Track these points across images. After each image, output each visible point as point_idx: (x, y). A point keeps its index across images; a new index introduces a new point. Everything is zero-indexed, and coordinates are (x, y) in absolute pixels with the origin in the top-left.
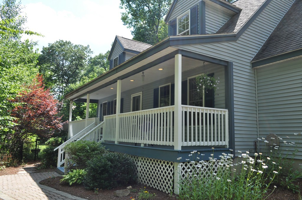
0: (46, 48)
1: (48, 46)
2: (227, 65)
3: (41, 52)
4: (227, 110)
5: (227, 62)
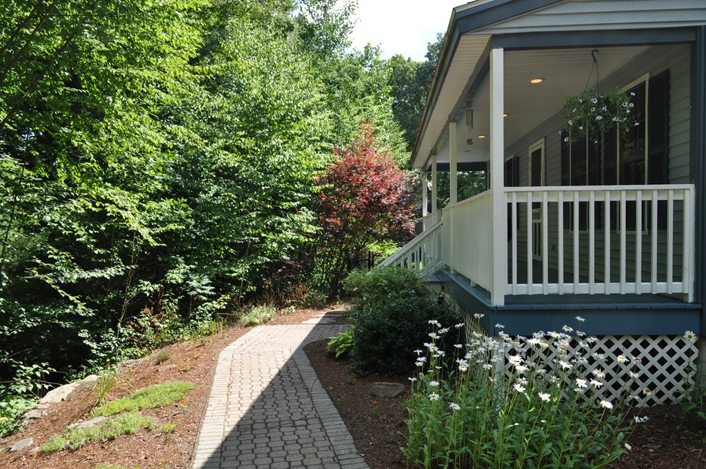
0: (433, 46)
1: (437, 41)
2: (694, 39)
3: (426, 56)
4: (692, 187)
5: (695, 29)
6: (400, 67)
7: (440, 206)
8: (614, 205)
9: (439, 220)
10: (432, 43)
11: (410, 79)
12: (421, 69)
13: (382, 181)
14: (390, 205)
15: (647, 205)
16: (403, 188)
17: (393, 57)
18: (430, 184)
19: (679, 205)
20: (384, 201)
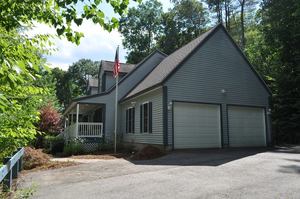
1: (73, 65)
3: (68, 70)
4: (102, 123)
5: (103, 104)
6: (57, 72)
7: (70, 124)
8: (93, 125)
9: (69, 128)
10: (71, 66)
11: (61, 77)
12: (66, 74)
13: (54, 118)
14: (55, 124)
15: (97, 125)
16: (60, 120)
17: (55, 68)
18: (67, 119)
19: (101, 125)
20: (54, 123)
